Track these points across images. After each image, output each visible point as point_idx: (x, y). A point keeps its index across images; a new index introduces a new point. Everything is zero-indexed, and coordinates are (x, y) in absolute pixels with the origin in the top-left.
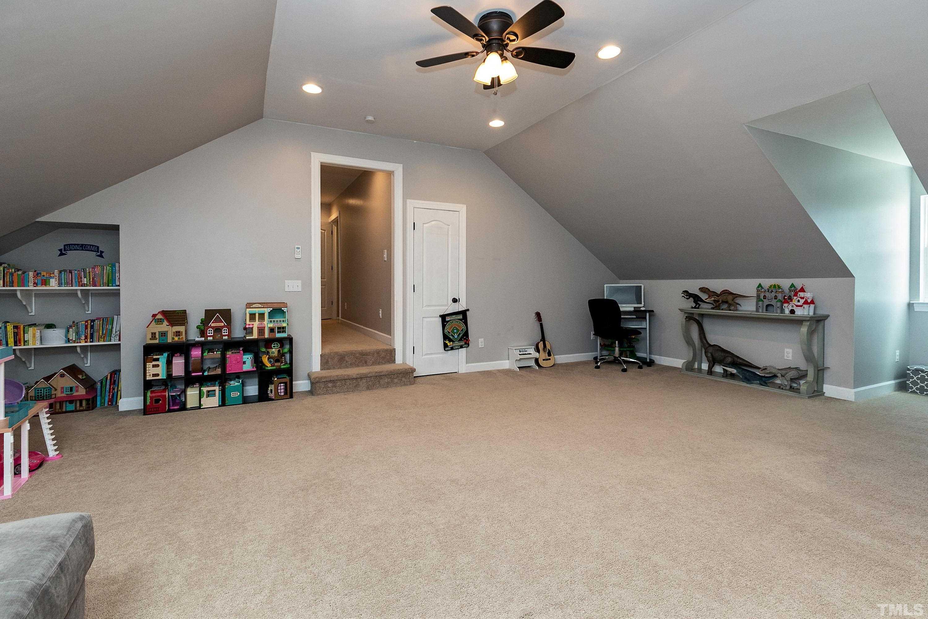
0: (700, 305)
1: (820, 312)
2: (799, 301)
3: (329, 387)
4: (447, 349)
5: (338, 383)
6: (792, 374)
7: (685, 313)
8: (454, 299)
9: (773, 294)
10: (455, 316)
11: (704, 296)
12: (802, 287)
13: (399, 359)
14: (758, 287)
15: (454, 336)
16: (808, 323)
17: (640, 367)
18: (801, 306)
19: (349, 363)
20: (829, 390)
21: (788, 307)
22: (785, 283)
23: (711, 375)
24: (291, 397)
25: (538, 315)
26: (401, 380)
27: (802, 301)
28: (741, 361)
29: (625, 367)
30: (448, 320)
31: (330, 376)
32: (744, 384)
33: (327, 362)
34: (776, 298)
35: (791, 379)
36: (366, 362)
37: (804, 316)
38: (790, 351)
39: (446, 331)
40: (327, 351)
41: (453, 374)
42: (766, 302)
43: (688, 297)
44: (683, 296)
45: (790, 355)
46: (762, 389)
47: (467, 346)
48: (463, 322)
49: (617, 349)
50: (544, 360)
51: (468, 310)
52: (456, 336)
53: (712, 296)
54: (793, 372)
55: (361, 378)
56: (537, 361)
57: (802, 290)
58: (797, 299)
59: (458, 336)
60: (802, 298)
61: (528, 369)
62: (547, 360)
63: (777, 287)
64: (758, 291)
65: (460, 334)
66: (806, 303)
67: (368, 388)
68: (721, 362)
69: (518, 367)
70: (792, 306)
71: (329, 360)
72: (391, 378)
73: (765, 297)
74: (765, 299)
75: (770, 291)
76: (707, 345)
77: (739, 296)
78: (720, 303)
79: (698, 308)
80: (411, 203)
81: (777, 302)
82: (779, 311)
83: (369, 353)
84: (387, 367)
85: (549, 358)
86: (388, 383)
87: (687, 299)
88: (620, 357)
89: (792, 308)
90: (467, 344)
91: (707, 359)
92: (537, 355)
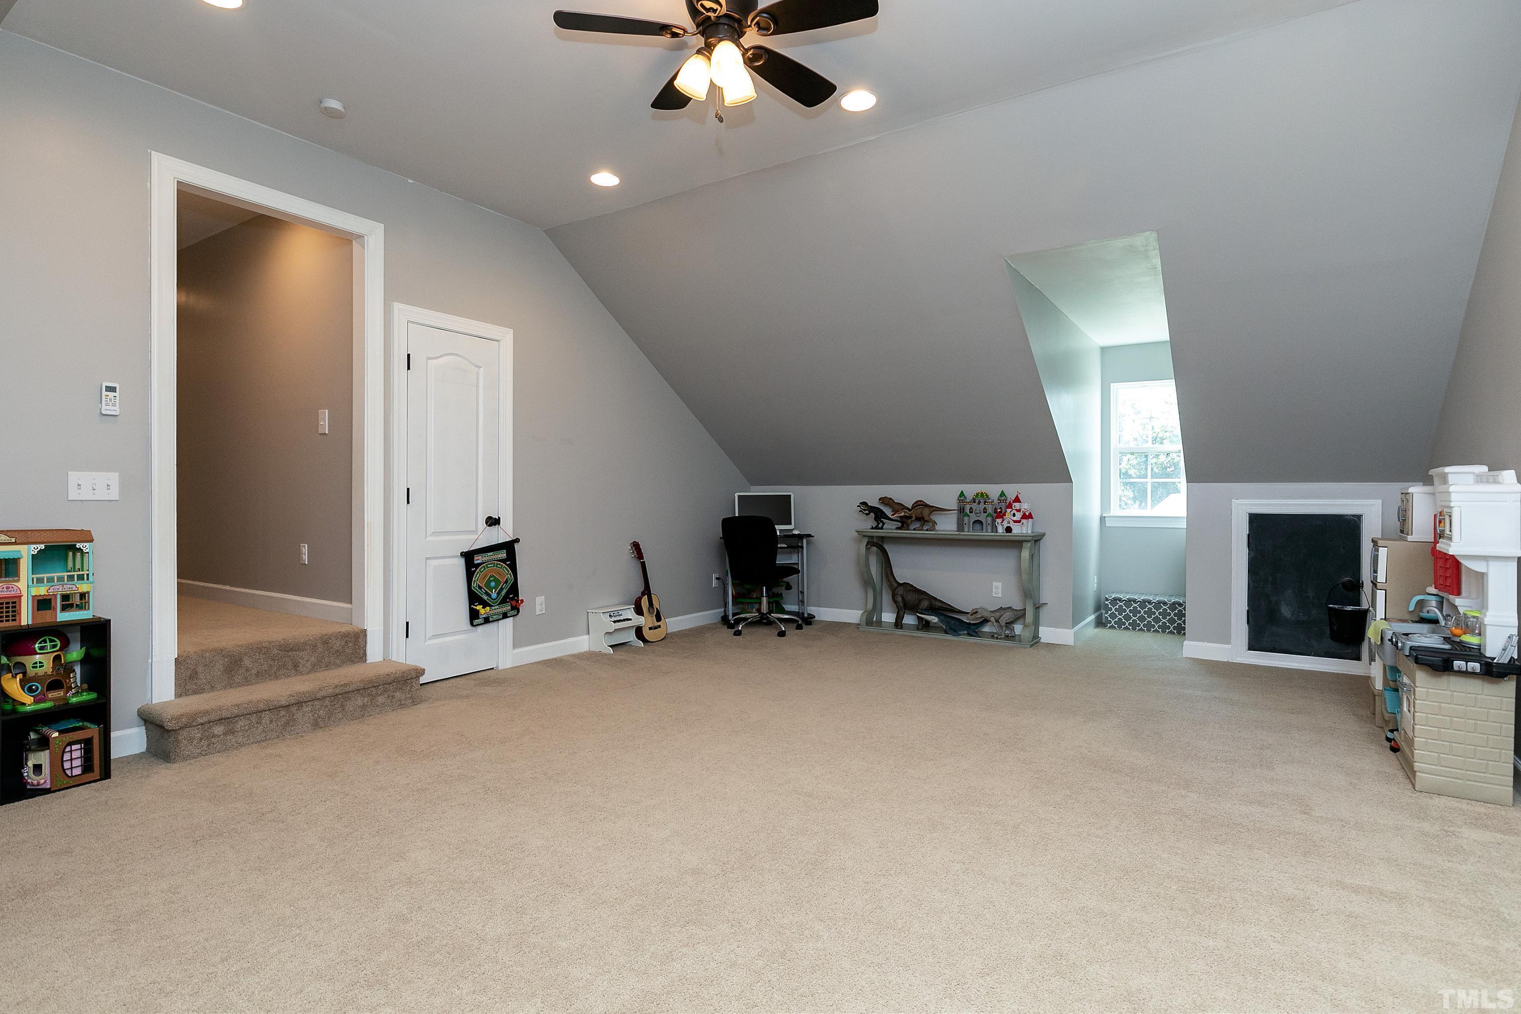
0: (884, 524)
1: (1039, 530)
2: (1014, 515)
3: (214, 736)
4: (476, 622)
5: (241, 723)
6: (1007, 617)
7: (864, 536)
8: (489, 518)
9: (982, 506)
10: (491, 553)
11: (888, 511)
12: (1017, 496)
13: (374, 652)
14: (960, 496)
15: (489, 595)
16: (1029, 544)
17: (799, 627)
18: (1019, 522)
19: (254, 672)
20: (1047, 634)
21: (1003, 524)
22: (993, 490)
23: (901, 628)
24: (106, 774)
25: (636, 546)
26: (393, 697)
27: (1018, 516)
28: (940, 604)
29: (784, 629)
30: (479, 562)
31: (220, 709)
32: (949, 637)
33: (194, 675)
34: (985, 511)
35: (1006, 623)
36: (296, 666)
37: (1023, 535)
38: (999, 584)
39: (474, 585)
40: (191, 649)
41: (487, 671)
42: (974, 517)
43: (867, 512)
44: (860, 511)
45: (1000, 591)
46: (975, 641)
47: (515, 613)
48: (507, 565)
49: (765, 600)
50: (650, 629)
51: (517, 540)
52: (494, 595)
53: (902, 510)
54: (1008, 613)
55: (299, 704)
56: (639, 632)
57: (1017, 500)
58: (1012, 513)
59: (499, 594)
60: (1019, 511)
61: (625, 648)
62: (656, 628)
63: (982, 498)
64: (960, 501)
65: (502, 589)
66: (1025, 517)
67: (316, 725)
68: (912, 608)
69: (610, 646)
70: (1009, 523)
71: (200, 669)
72: (369, 695)
73: (971, 511)
74: (972, 512)
75: (977, 501)
76: (896, 585)
77: (937, 509)
78: (913, 519)
79: (882, 528)
80: (402, 311)
81: (986, 517)
82: (989, 529)
83: (305, 644)
84: (351, 673)
85: (659, 624)
86: (364, 707)
87: (867, 514)
88: (770, 612)
89: (1009, 525)
90: (516, 608)
91: (897, 606)
92: (640, 620)
